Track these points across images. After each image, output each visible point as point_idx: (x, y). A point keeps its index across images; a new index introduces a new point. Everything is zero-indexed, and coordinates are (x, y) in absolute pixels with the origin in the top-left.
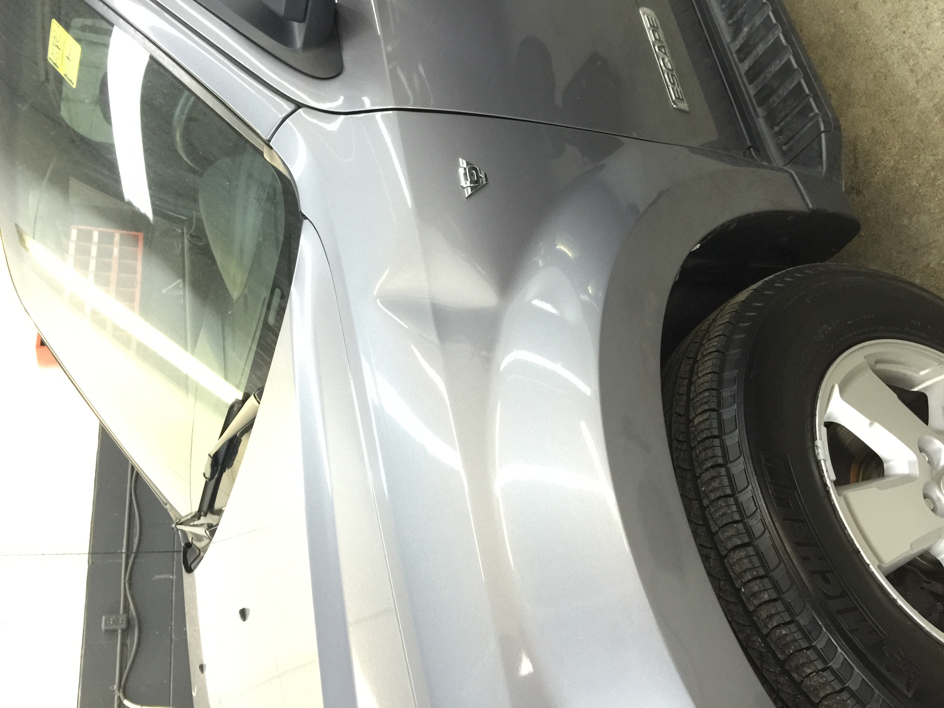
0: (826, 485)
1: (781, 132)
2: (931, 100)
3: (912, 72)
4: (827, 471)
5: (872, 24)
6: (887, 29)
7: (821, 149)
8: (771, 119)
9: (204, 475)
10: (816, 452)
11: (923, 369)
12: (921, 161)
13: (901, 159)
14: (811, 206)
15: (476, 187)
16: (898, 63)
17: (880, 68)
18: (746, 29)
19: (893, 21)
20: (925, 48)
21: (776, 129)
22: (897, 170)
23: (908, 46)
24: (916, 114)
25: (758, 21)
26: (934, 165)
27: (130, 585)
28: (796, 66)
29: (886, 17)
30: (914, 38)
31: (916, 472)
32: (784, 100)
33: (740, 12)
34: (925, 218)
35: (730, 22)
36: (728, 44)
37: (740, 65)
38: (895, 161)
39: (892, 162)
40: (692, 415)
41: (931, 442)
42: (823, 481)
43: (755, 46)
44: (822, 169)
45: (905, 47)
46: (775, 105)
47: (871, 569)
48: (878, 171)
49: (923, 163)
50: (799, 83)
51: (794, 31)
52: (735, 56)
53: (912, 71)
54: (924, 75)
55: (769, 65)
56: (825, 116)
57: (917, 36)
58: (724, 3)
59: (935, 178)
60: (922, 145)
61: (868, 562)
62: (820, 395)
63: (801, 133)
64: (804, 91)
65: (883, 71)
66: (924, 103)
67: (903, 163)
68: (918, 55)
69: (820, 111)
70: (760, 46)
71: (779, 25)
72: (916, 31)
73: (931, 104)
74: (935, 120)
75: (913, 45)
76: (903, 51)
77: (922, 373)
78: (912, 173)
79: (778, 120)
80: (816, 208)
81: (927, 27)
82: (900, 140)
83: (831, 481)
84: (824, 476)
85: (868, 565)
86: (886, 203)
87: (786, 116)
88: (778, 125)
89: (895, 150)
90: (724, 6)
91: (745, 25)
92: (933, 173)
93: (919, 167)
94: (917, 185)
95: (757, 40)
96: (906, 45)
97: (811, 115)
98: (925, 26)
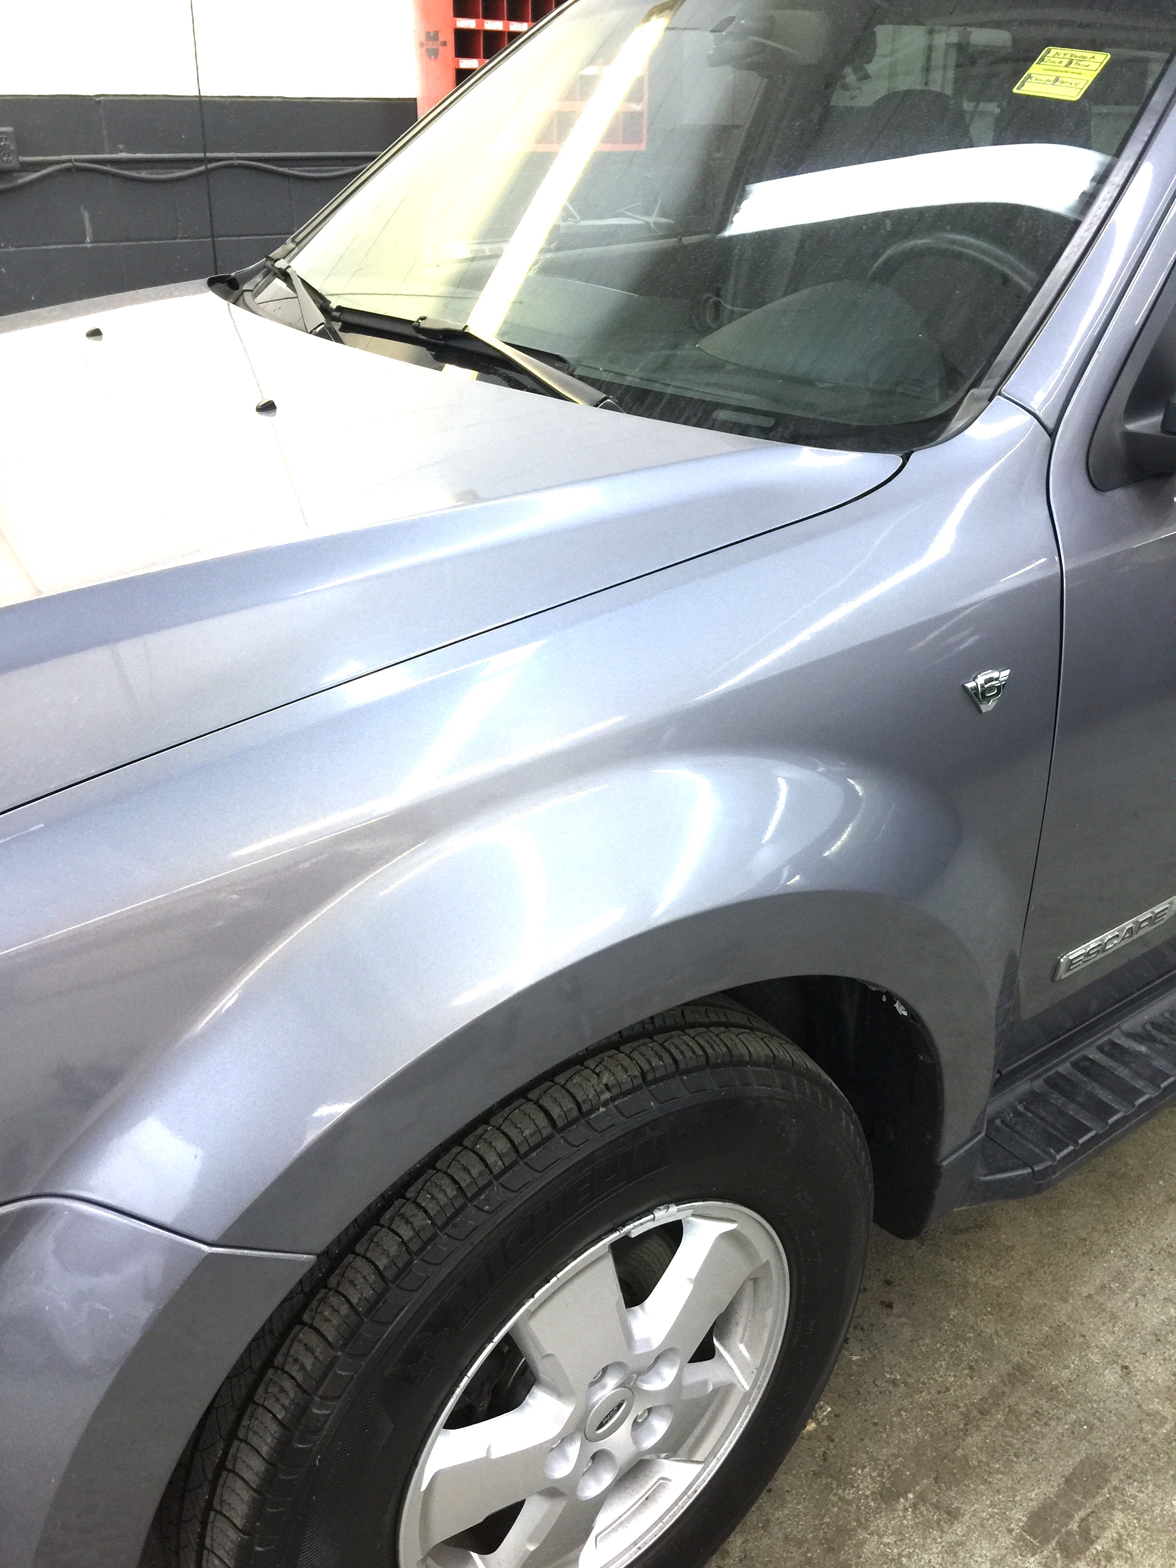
0: (624, 1225)
1: (1018, 1114)
2: (1070, 1318)
3: (1101, 1288)
4: (641, 1224)
5: (1153, 1226)
6: (1151, 1247)
7: (1011, 1169)
8: (1032, 1098)
9: (423, 319)
10: (661, 1207)
11: (748, 1348)
12: (985, 1318)
13: (981, 1290)
14: (945, 1163)
15: (976, 695)
16: (1109, 1268)
17: (1097, 1245)
18: (1143, 1049)
19: (1163, 1252)
20: (1137, 1299)
21: (1020, 1108)
22: (965, 1287)
23: (1134, 1277)
24: (1046, 1301)
25: (1160, 1063)
26: (984, 1334)
27: (68, 170)
28: (1111, 1121)
29: (1167, 1242)
30: (1148, 1283)
31: (639, 1350)
32: (1061, 1113)
33: (1165, 1038)
34: (907, 1333)
35: (1149, 1027)
36: (1119, 1027)
37: (1093, 1048)
38: (977, 1282)
39: (974, 1279)
40: (692, 1032)
41: (673, 1366)
42: (628, 1221)
43: (1125, 1064)
44: (985, 1175)
45: (1133, 1273)
46: (1052, 1101)
47: (527, 1301)
48: (958, 1263)
49: (983, 1320)
50: (1089, 1130)
51: (1153, 1114)
52: (1105, 1039)
53: (1103, 1287)
54: (1102, 1304)
55: (1103, 1085)
56: (1052, 1170)
57: (1151, 1287)
58: (1171, 1015)
59: (965, 1340)
60: (1006, 1314)
61: (537, 1295)
62: (728, 1205)
63: (1024, 1142)
64: (1080, 1138)
65: (1095, 1248)
66: (1063, 1311)
67: (976, 1294)
68: (1125, 1292)
69: (1059, 1161)
70: (1126, 1071)
71: (1160, 1092)
72: (1158, 1285)
73: (1064, 1319)
74: (1044, 1327)
75: (1137, 1284)
76: (1127, 1272)
77: (742, 1347)
78: (966, 1308)
79: (1032, 1108)
80: (942, 1170)
81: (1165, 1299)
82: (1006, 1285)
83: (629, 1232)
84: (634, 1221)
85: (533, 1296)
86: (916, 1279)
87: (1042, 1118)
88: (1026, 1108)
89: (990, 1280)
90: (1167, 1015)
91: (1150, 1048)
92: (972, 1335)
93: (976, 1315)
94: (951, 1317)
95: (1133, 1065)
96: (1136, 1275)
97: (1052, 1151)
98: (1166, 1296)
